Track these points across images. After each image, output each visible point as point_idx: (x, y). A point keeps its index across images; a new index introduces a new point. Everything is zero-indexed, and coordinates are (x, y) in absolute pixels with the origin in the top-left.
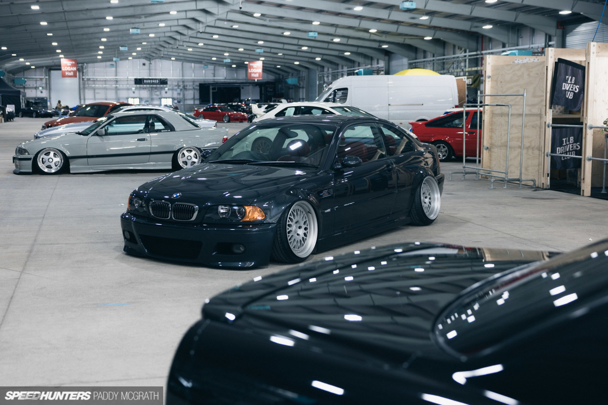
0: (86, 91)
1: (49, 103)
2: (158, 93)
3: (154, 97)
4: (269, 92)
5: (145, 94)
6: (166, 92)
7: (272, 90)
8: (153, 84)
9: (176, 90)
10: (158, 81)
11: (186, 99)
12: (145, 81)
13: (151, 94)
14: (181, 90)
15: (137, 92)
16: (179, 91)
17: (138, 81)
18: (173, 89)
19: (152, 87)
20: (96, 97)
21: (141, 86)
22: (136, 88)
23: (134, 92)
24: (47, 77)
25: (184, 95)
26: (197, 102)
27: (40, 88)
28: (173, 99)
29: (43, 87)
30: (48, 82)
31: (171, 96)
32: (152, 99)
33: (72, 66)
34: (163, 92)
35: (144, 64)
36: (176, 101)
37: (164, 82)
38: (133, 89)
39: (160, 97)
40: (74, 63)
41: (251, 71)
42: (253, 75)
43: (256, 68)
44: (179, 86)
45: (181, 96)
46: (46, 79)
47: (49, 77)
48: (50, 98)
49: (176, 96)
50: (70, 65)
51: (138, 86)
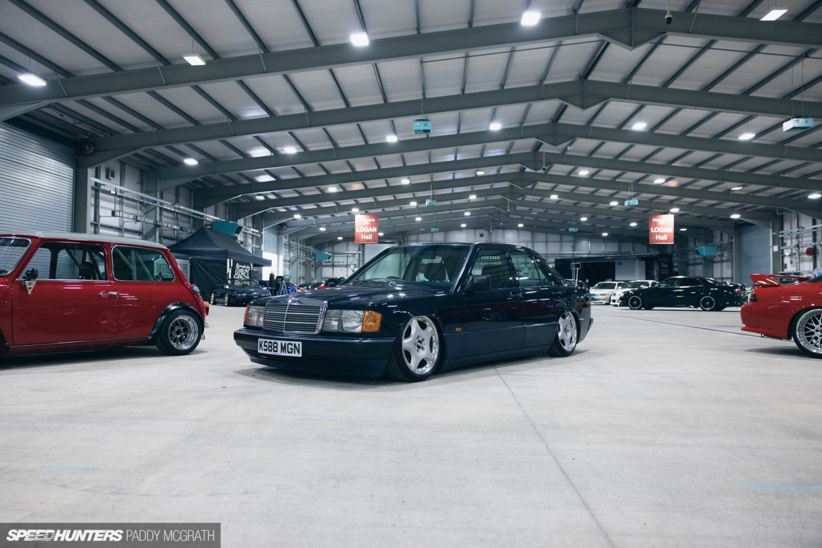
24: (361, 252)
27: (352, 266)
29: (355, 265)
30: (361, 259)
33: (372, 225)
40: (374, 220)
41: (655, 231)
42: (657, 237)
43: (663, 226)
46: (359, 254)
47: (363, 252)
50: (368, 223)
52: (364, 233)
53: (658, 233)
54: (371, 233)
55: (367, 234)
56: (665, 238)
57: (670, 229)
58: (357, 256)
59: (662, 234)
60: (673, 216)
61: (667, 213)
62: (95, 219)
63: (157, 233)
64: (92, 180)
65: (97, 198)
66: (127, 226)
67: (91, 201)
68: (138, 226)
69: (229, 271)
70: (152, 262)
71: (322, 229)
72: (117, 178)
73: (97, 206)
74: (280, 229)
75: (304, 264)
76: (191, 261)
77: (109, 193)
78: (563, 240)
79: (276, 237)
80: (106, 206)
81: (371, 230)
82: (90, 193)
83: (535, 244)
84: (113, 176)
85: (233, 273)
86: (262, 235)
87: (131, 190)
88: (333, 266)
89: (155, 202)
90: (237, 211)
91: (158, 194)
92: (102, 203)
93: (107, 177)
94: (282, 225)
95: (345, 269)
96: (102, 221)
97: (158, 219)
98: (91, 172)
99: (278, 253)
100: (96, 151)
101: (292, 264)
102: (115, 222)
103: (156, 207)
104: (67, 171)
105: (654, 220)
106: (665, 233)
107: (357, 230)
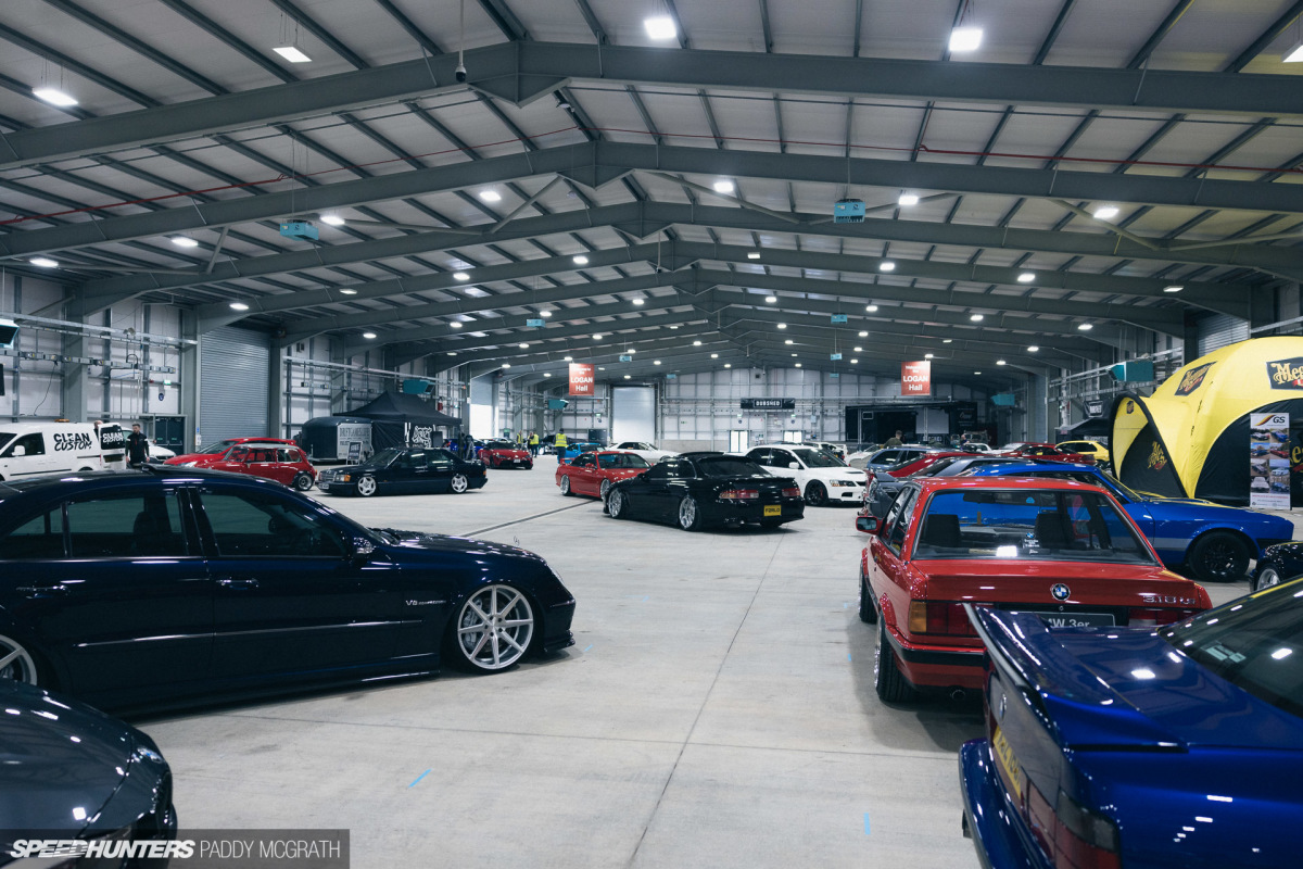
0: (666, 419)
1: (609, 439)
2: (779, 422)
3: (773, 428)
4: (963, 420)
5: (757, 423)
6: (793, 422)
7: (969, 417)
8: (771, 407)
9: (809, 417)
10: (778, 403)
11: (827, 433)
12: (758, 403)
13: (768, 425)
14: (818, 417)
15: (745, 421)
16: (813, 419)
17: (747, 404)
18: (803, 417)
19: (768, 413)
20: (681, 429)
21: (751, 411)
22: (744, 415)
23: (740, 422)
25: (822, 427)
26: (843, 438)
28: (804, 432)
31: (801, 428)
32: (769, 433)
34: (788, 421)
35: (758, 376)
36: (808, 436)
37: (788, 405)
38: (739, 415)
39: (782, 429)
44: (814, 411)
45: (818, 428)
48: (611, 431)
49: (808, 427)
51: (746, 411)
52: (579, 384)
53: (912, 383)
54: (586, 383)
55: (583, 385)
56: (919, 388)
57: (926, 378)
58: (604, 402)
59: (916, 384)
60: (929, 363)
61: (923, 359)
62: (288, 390)
63: (345, 397)
64: (284, 357)
65: (289, 370)
66: (316, 392)
67: (283, 373)
68: (327, 392)
69: (407, 433)
70: (336, 428)
71: (547, 375)
72: (307, 349)
73: (289, 378)
74: (495, 377)
75: (535, 413)
76: (373, 425)
77: (299, 364)
78: (843, 381)
79: (490, 386)
80: (298, 377)
81: (586, 380)
82: (283, 366)
83: (825, 387)
84: (303, 349)
85: (411, 435)
86: (468, 387)
87: (321, 360)
88: (576, 415)
89: (342, 368)
90: (436, 364)
91: (345, 360)
92: (294, 374)
93: (298, 350)
94: (497, 372)
95: (589, 418)
96: (294, 390)
97: (345, 385)
98: (283, 351)
99: (493, 405)
100: (286, 334)
101: (516, 414)
102: (306, 390)
103: (343, 374)
104: (263, 353)
105: (907, 367)
106: (920, 383)
107: (572, 381)
